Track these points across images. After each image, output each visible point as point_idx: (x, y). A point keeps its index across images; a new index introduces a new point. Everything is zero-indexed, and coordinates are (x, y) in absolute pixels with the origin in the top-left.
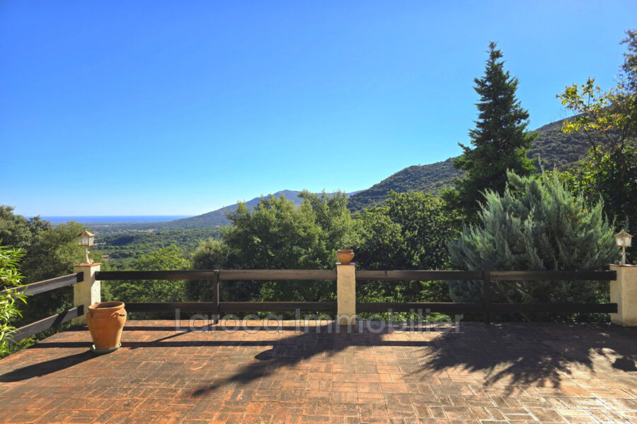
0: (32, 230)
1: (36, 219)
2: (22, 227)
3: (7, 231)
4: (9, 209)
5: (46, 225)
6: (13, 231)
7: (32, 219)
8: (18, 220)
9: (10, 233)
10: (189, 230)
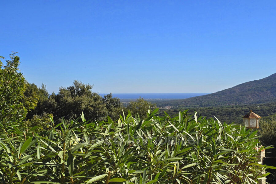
0: (108, 107)
1: (109, 96)
2: (100, 104)
3: (90, 108)
4: (89, 88)
5: (116, 103)
6: (94, 107)
7: (105, 97)
8: (96, 98)
9: (92, 109)
10: (204, 108)
